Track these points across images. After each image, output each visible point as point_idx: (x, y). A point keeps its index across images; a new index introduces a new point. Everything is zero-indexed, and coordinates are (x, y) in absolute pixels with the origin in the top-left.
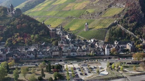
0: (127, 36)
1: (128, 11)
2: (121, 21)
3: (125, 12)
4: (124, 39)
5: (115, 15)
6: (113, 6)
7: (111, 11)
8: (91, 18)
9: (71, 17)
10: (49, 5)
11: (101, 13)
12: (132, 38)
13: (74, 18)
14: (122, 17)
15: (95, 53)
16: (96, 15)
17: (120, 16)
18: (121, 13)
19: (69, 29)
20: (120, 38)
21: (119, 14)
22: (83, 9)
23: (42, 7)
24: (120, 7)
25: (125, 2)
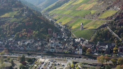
0: (111, 38)
1: (120, 14)
2: (111, 23)
3: (118, 14)
4: (107, 40)
5: (108, 17)
6: (110, 9)
7: (107, 13)
8: (90, 18)
9: (78, 17)
10: (70, 5)
11: (99, 14)
12: (115, 41)
13: (80, 17)
14: (113, 19)
15: (70, 52)
16: (95, 16)
17: (112, 18)
18: (114, 15)
19: (71, 27)
20: (104, 39)
21: (112, 16)
22: (90, 10)
23: (65, 6)
24: (116, 10)
25: (121, 5)
